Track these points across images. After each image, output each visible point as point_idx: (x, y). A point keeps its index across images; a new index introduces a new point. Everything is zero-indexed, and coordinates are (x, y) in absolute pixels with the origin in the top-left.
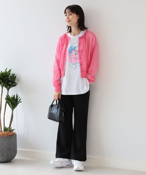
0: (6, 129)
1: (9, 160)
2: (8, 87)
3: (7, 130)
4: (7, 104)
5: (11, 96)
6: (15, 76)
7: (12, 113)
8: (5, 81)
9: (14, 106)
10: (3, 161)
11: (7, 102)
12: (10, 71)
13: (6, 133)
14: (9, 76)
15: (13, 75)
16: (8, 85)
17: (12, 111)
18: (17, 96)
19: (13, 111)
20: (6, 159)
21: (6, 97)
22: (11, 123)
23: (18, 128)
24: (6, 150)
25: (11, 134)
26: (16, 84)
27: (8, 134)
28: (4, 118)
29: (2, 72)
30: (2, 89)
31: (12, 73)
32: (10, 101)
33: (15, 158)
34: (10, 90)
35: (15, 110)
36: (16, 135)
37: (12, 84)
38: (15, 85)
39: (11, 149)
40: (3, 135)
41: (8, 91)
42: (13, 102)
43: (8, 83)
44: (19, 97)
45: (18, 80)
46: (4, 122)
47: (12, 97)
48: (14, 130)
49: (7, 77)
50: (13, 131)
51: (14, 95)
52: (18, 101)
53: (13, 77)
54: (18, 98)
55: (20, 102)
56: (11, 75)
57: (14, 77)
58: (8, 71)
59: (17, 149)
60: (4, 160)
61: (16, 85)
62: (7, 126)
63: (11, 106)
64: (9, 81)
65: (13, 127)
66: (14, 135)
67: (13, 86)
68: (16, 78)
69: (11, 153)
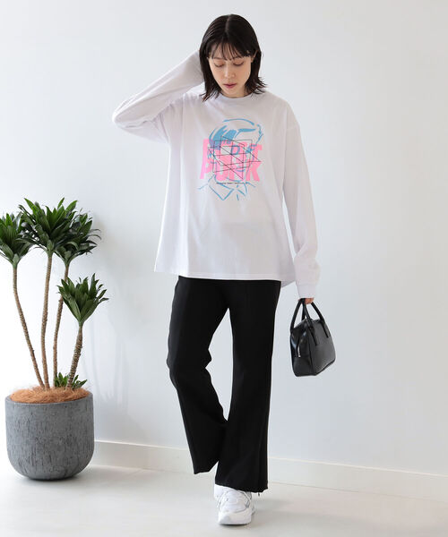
0: (60, 381)
1: (70, 472)
2: (68, 254)
3: (64, 384)
4: (65, 305)
5: (75, 280)
6: (87, 221)
7: (81, 331)
8: (58, 235)
9: (84, 309)
10: (52, 477)
11: (63, 300)
12: (73, 205)
13: (62, 391)
14: (69, 221)
15: (83, 218)
16: (68, 247)
17: (78, 327)
18: (94, 282)
19: (81, 325)
20: (61, 469)
21: (62, 286)
22: (76, 361)
23: (96, 377)
24: (61, 442)
25: (75, 394)
26: (91, 245)
27: (66, 395)
28: (55, 348)
29: (48, 208)
30: (50, 260)
31: (78, 211)
32: (73, 295)
33: (91, 465)
34: (72, 263)
35: (87, 323)
36: (92, 398)
37: (79, 245)
38: (88, 250)
39: (75, 440)
40: (53, 398)
41: (67, 266)
42: (82, 299)
43: (66, 241)
44: (101, 286)
45: (95, 233)
46: (55, 360)
47: (78, 285)
48: (84, 382)
49: (65, 224)
50: (84, 387)
51: (86, 280)
52: (97, 296)
53: (81, 225)
54: (97, 287)
55: (105, 299)
56: (76, 219)
57: (84, 225)
58: (66, 205)
59: (95, 441)
60: (56, 474)
61: (93, 247)
62: (65, 371)
63: (76, 313)
64: (71, 237)
65: (81, 375)
66: (86, 398)
67: (82, 252)
68: (92, 227)
69: (77, 453)
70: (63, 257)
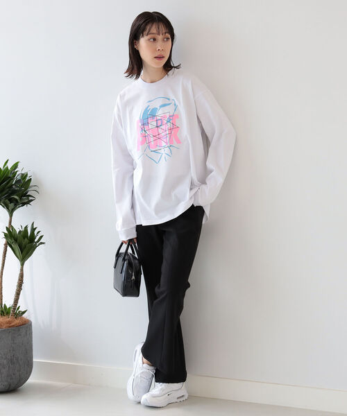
0: (4, 311)
1: (13, 386)
2: (11, 206)
3: (8, 313)
4: (9, 248)
5: (18, 228)
6: (28, 178)
7: (22, 270)
8: (3, 190)
9: (24, 252)
11: (7, 244)
12: (16, 166)
13: (6, 319)
14: (13, 179)
15: (24, 176)
16: (11, 200)
17: (20, 266)
18: (33, 229)
19: (22, 265)
20: (6, 383)
21: (6, 232)
22: (18, 294)
23: (34, 307)
24: (5, 362)
25: (17, 322)
26: (30, 198)
27: (9, 322)
28: (0, 284)
31: (19, 171)
32: (16, 240)
33: (29, 381)
34: (15, 213)
35: (27, 263)
36: (31, 325)
37: (21, 199)
38: (28, 203)
39: (17, 359)
41: (11, 216)
42: (24, 243)
43: (9, 196)
44: (39, 232)
45: (33, 188)
46: (1, 293)
47: (20, 232)
48: (24, 312)
49: (9, 182)
50: (24, 315)
51: (26, 227)
52: (36, 240)
53: (22, 182)
54: (36, 233)
55: (42, 243)
56: (18, 177)
57: (25, 182)
58: (10, 166)
59: (34, 360)
60: (1, 388)
61: (32, 200)
62: (9, 302)
63: (18, 255)
64: (14, 192)
65: (22, 306)
66: (27, 325)
67: (23, 204)
68: (32, 184)
69: (19, 371)
70: (8, 208)
